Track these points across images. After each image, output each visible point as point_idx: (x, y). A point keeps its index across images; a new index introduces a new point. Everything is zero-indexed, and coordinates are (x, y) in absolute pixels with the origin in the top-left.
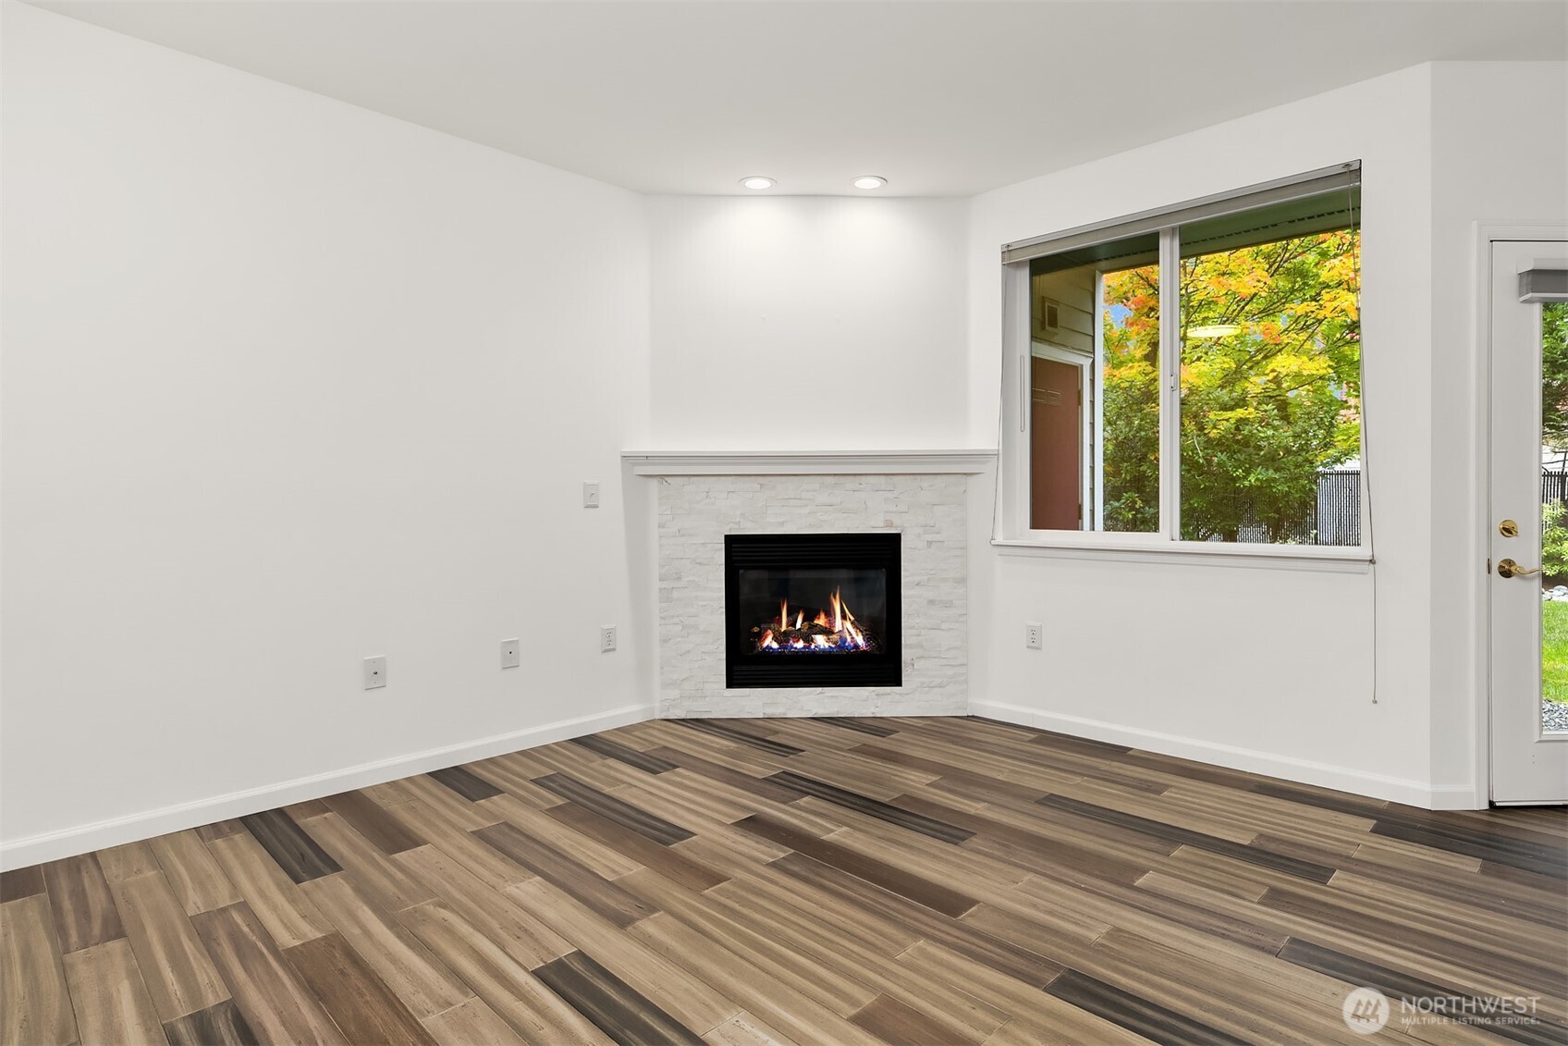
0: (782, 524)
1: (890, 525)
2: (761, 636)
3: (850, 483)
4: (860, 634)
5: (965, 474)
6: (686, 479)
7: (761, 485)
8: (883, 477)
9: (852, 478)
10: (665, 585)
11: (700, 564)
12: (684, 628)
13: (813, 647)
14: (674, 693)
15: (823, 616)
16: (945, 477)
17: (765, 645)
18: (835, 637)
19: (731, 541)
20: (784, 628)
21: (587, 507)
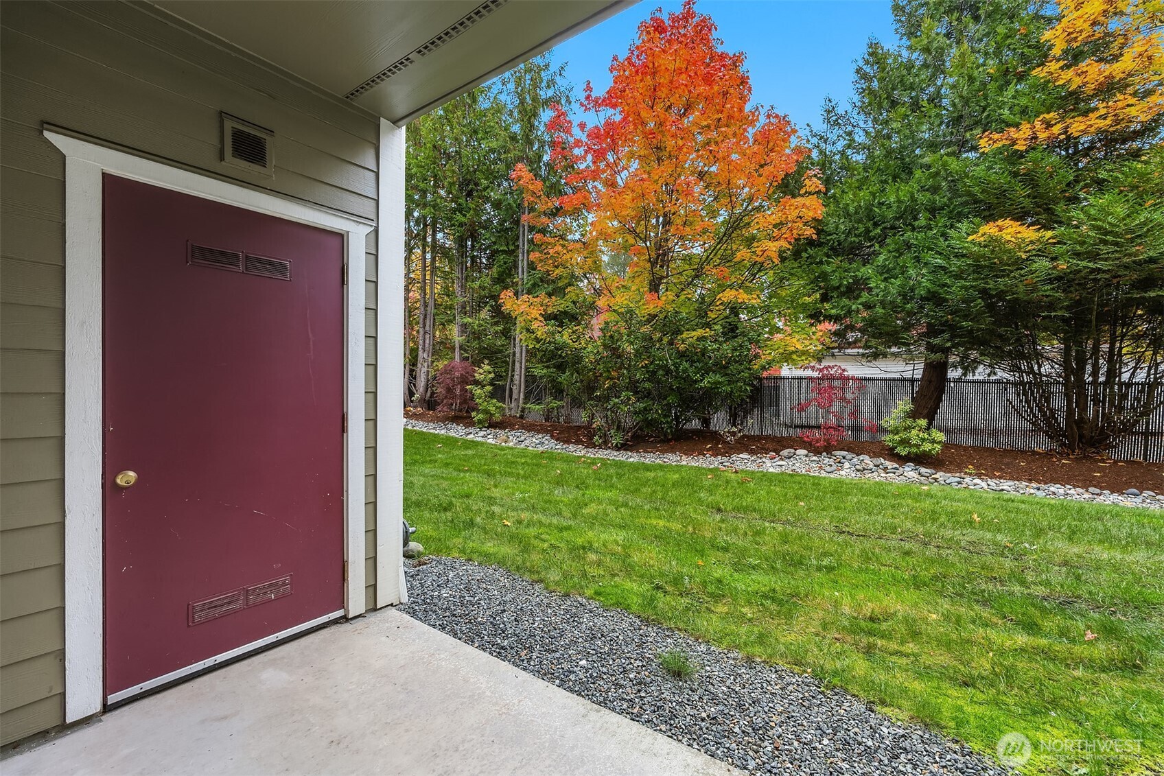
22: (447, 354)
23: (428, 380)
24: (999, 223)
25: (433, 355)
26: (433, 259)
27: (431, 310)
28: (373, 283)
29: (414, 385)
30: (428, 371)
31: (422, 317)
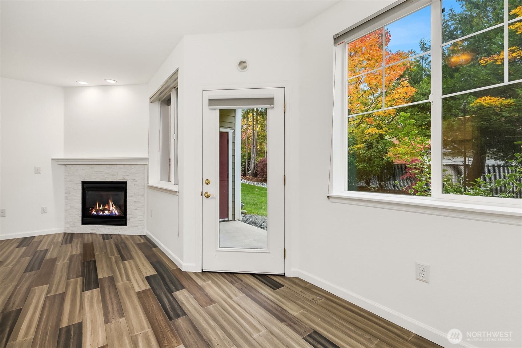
0: (95, 178)
1: (124, 179)
2: (92, 210)
3: (114, 167)
4: (117, 211)
5: (144, 164)
6: (71, 166)
7: (91, 167)
8: (122, 165)
9: (114, 165)
10: (66, 195)
11: (75, 189)
12: (71, 207)
13: (104, 214)
14: (68, 226)
15: (107, 206)
16: (139, 165)
17: (93, 213)
18: (110, 211)
19: (83, 183)
20: (97, 209)
21: (36, 173)
22: (262, 155)
23: (255, 166)
24: (484, 98)
25: (256, 156)
26: (257, 117)
27: (256, 137)
28: (234, 143)
29: (249, 167)
30: (255, 162)
31: (252, 140)
